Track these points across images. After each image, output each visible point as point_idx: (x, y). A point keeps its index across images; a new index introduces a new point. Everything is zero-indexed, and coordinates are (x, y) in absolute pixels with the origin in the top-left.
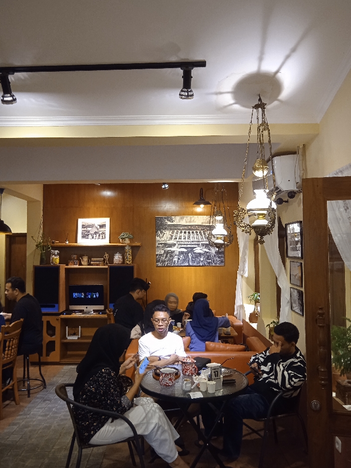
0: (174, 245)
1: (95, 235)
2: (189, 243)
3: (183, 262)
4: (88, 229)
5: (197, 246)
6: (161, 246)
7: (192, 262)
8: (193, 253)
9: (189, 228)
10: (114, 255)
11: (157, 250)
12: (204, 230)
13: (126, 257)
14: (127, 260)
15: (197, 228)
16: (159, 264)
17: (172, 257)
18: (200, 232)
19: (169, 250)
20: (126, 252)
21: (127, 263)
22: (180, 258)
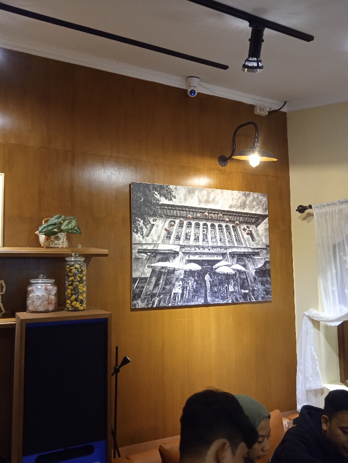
0: (175, 254)
2: (206, 251)
3: (194, 296)
5: (220, 258)
6: (144, 256)
7: (212, 296)
8: (213, 273)
9: (206, 216)
10: (30, 284)
11: (134, 267)
12: (234, 222)
13: (71, 290)
14: (74, 297)
15: (220, 217)
16: (140, 304)
17: (170, 283)
18: (227, 226)
19: (163, 268)
20: (72, 274)
21: (75, 308)
22: (187, 287)
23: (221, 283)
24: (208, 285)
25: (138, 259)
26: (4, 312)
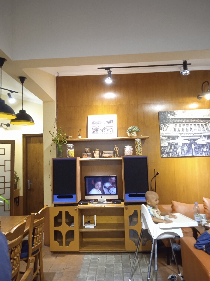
0: (178, 137)
1: (103, 131)
2: (192, 135)
3: (187, 153)
5: (199, 137)
6: (165, 138)
7: (195, 153)
8: (196, 144)
9: (191, 121)
10: (125, 147)
11: (161, 142)
12: (205, 122)
13: (137, 149)
14: (138, 151)
15: (198, 121)
16: (164, 156)
17: (176, 148)
18: (202, 124)
19: (173, 142)
20: (137, 144)
21: (138, 154)
22: (183, 149)
23: (200, 148)
24: (193, 149)
25: (162, 139)
26: (118, 155)
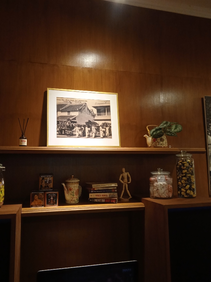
1: (87, 129)
4: (72, 114)
10: (152, 176)
13: (185, 181)
14: (188, 186)
20: (185, 168)
21: (190, 195)
26: (131, 197)
